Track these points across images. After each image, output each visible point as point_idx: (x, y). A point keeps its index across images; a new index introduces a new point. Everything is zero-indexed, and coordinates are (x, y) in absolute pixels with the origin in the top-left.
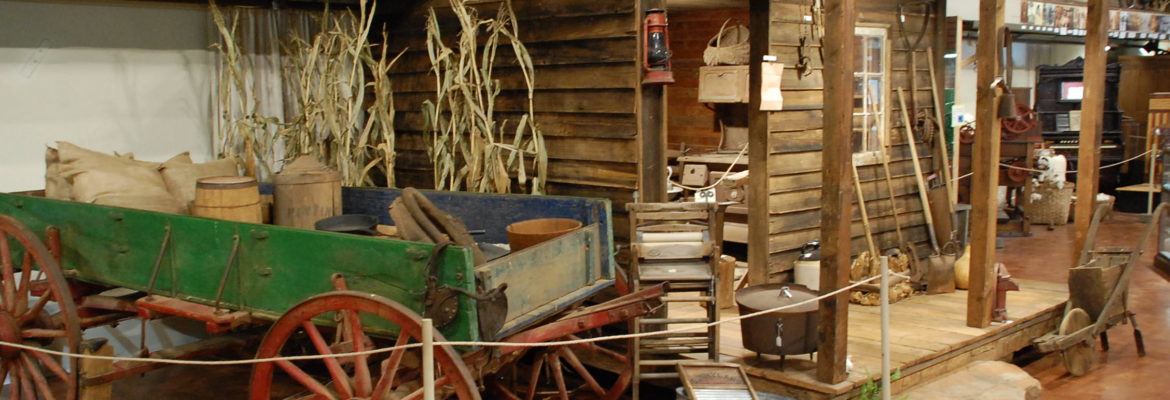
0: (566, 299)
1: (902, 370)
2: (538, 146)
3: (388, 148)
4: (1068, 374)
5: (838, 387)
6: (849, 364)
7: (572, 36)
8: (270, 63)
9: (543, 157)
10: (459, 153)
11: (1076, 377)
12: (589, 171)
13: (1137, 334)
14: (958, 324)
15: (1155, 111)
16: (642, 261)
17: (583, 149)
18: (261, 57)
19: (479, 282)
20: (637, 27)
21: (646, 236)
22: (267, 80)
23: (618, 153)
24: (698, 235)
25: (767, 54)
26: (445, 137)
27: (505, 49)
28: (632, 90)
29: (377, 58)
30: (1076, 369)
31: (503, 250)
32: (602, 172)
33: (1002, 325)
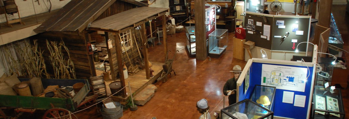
0: (84, 96)
1: (135, 92)
2: (72, 63)
3: (44, 67)
4: (163, 82)
5: (126, 98)
6: (127, 94)
7: (74, 45)
8: (11, 47)
9: (73, 65)
10: (58, 66)
11: (164, 83)
12: (82, 67)
13: (174, 72)
14: (145, 79)
15: (192, 5)
16: (94, 86)
17: (80, 63)
18: (9, 46)
19: (73, 101)
20: (86, 45)
21: (94, 82)
22: (12, 50)
23: (86, 64)
24: (102, 80)
25: (108, 39)
26: (54, 62)
27: (63, 48)
28: (87, 55)
29: (39, 51)
30: (164, 81)
31: (72, 88)
32: (84, 67)
33: (152, 78)
